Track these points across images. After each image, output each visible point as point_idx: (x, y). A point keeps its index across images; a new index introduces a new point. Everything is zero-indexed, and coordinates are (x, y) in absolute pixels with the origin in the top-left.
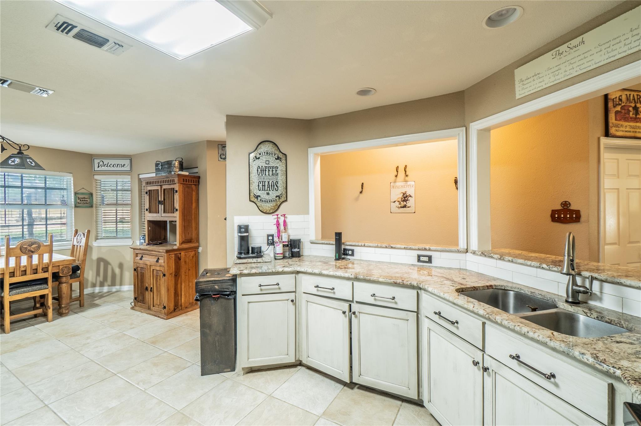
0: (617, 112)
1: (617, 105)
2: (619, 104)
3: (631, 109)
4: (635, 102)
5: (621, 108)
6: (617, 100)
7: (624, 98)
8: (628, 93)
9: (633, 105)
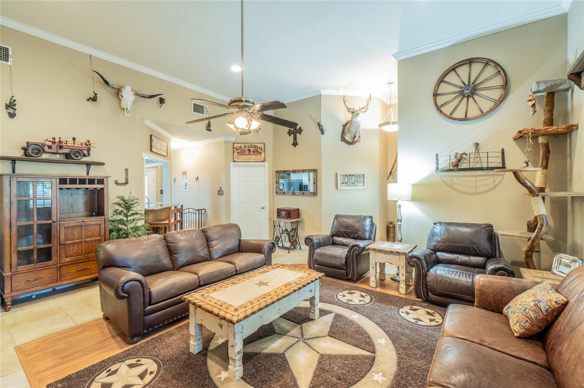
0: (238, 153)
1: (238, 149)
2: (240, 149)
3: (246, 150)
4: (249, 147)
5: (241, 151)
6: (239, 147)
7: (243, 147)
8: (245, 144)
9: (248, 149)
